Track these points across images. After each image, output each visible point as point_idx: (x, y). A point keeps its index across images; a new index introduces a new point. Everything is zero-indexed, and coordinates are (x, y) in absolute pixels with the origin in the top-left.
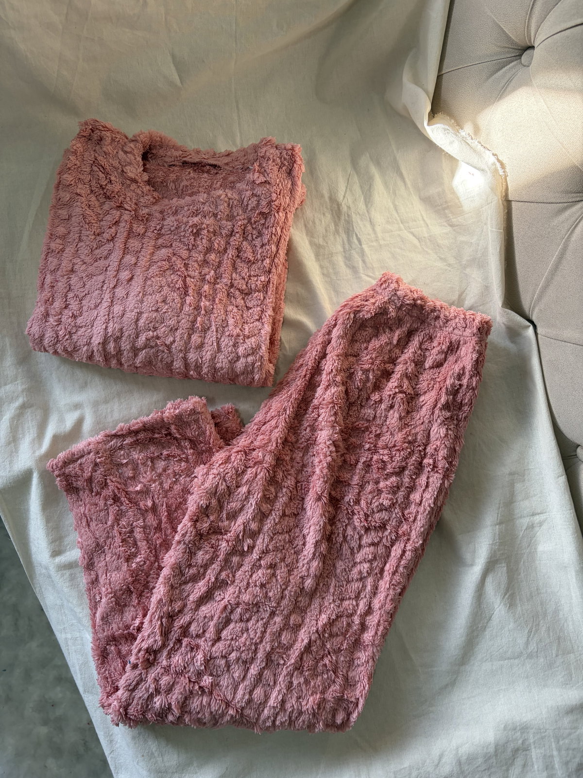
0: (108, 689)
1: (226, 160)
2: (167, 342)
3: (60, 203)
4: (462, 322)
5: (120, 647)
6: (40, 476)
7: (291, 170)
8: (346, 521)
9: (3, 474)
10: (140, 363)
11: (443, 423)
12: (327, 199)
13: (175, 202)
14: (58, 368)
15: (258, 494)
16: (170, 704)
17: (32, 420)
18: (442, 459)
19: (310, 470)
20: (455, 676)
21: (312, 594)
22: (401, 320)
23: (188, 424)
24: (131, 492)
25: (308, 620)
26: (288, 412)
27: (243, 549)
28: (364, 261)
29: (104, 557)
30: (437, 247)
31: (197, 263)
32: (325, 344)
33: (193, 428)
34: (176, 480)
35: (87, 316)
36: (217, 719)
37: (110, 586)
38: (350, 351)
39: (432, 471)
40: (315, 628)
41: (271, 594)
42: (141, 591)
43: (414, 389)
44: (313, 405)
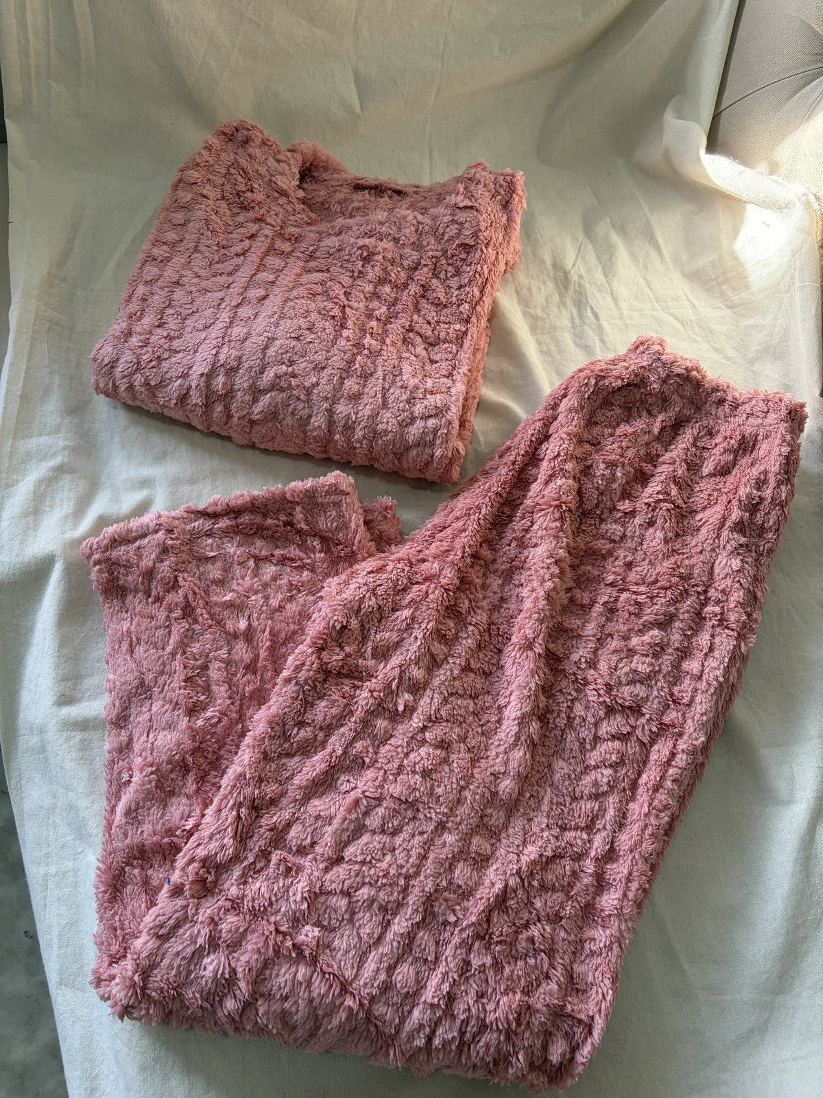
0: (115, 948)
1: (416, 189)
2: (306, 384)
4: (761, 403)
5: (150, 872)
6: (65, 569)
7: (507, 202)
8: (573, 692)
9: (7, 559)
10: (259, 413)
11: (735, 552)
12: (550, 267)
14: (125, 429)
15: (428, 623)
16: (233, 971)
17: (70, 491)
18: (736, 607)
19: (513, 606)
20: (766, 1015)
21: (512, 807)
22: (667, 401)
23: (323, 508)
24: (216, 604)
25: (502, 850)
26: (483, 511)
27: (397, 710)
28: (602, 341)
29: (148, 706)
30: (710, 334)
31: (364, 294)
32: (548, 422)
33: (330, 516)
34: (291, 597)
35: (189, 338)
36: (320, 1017)
37: (151, 753)
38: (586, 435)
39: (719, 625)
40: (515, 866)
41: (440, 791)
42: (204, 770)
43: (685, 503)
44: (524, 509)
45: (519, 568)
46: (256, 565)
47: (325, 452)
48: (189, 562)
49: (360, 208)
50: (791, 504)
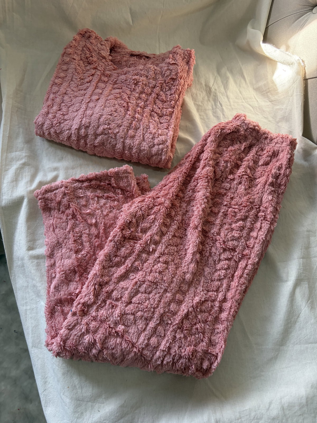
0: (53, 333)
1: (154, 56)
2: (114, 132)
3: (63, 62)
4: (281, 139)
5: (64, 308)
6: (28, 201)
7: (188, 61)
8: (211, 244)
10: (97, 143)
11: (270, 193)
12: (204, 86)
13: (126, 69)
14: (47, 149)
15: (160, 220)
16: (95, 340)
17: (28, 172)
18: (270, 213)
19: (190, 214)
20: (277, 353)
21: (190, 284)
22: (247, 138)
23: (122, 178)
24: (84, 214)
25: (187, 299)
26: (180, 179)
27: (150, 251)
28: (223, 115)
29: (61, 250)
30: (263, 112)
31: (135, 97)
32: (203, 146)
33: (124, 181)
34: (111, 211)
35: (71, 115)
36: (125, 355)
37: (63, 267)
38: (217, 151)
39: (264, 220)
40: (191, 304)
41: (165, 278)
42: (82, 272)
43: (253, 175)
44: (195, 178)
45: (193, 200)
46: (98, 199)
47: (122, 157)
48: (74, 199)
49: (133, 64)
50: (291, 176)
